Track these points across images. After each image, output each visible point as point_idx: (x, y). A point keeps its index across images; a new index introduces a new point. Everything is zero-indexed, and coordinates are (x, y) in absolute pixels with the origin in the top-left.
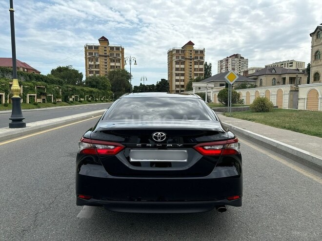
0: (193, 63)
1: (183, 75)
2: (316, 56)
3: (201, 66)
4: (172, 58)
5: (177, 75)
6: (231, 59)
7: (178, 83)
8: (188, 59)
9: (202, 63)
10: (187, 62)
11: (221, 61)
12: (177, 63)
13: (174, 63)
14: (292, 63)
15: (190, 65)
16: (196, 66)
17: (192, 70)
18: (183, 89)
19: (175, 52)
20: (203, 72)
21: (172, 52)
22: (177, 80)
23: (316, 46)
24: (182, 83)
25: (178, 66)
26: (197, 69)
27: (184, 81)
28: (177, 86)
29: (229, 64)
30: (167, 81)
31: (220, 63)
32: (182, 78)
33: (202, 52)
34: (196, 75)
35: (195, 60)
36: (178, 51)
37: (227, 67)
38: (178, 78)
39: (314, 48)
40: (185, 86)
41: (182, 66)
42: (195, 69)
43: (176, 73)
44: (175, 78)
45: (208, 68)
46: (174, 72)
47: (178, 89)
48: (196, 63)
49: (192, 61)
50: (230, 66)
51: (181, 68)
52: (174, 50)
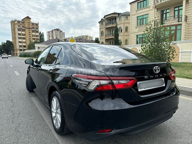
0: (31, 31)
1: (24, 38)
2: (102, 34)
3: (37, 34)
4: (14, 26)
5: (19, 38)
6: (54, 31)
7: (21, 44)
8: (27, 28)
9: (37, 32)
10: (27, 30)
11: (49, 32)
12: (19, 30)
13: (16, 30)
14: (87, 37)
15: (29, 33)
16: (34, 34)
17: (31, 36)
18: (25, 48)
19: (17, 22)
20: (39, 38)
21: (14, 22)
22: (20, 42)
23: (102, 28)
24: (24, 44)
25: (20, 32)
26: (35, 35)
27: (25, 43)
28: (20, 46)
29: (54, 34)
30: (12, 42)
31: (48, 33)
32: (24, 41)
33: (37, 25)
34: (34, 39)
35: (33, 30)
36: (19, 22)
37: (53, 36)
38: (20, 40)
39: (101, 29)
40: (27, 46)
41: (23, 33)
42: (33, 35)
43: (19, 37)
44: (18, 40)
45: (42, 36)
46: (17, 36)
47: (21, 48)
48: (33, 31)
49: (30, 30)
50: (55, 35)
51: (23, 34)
52: (15, 21)
